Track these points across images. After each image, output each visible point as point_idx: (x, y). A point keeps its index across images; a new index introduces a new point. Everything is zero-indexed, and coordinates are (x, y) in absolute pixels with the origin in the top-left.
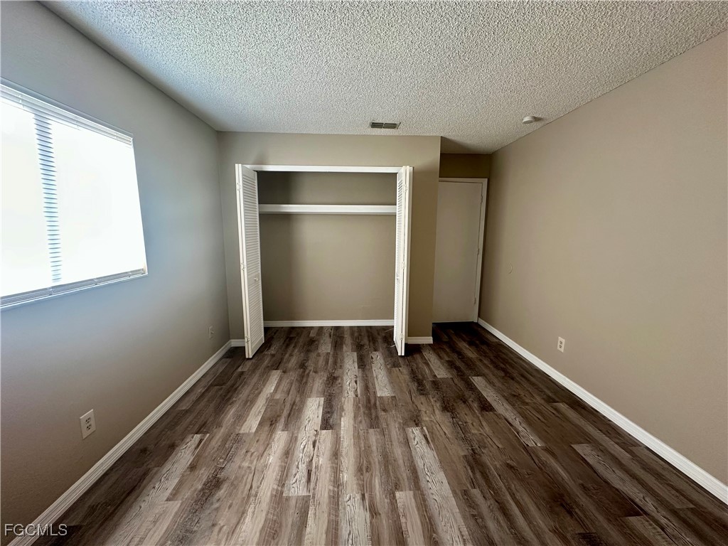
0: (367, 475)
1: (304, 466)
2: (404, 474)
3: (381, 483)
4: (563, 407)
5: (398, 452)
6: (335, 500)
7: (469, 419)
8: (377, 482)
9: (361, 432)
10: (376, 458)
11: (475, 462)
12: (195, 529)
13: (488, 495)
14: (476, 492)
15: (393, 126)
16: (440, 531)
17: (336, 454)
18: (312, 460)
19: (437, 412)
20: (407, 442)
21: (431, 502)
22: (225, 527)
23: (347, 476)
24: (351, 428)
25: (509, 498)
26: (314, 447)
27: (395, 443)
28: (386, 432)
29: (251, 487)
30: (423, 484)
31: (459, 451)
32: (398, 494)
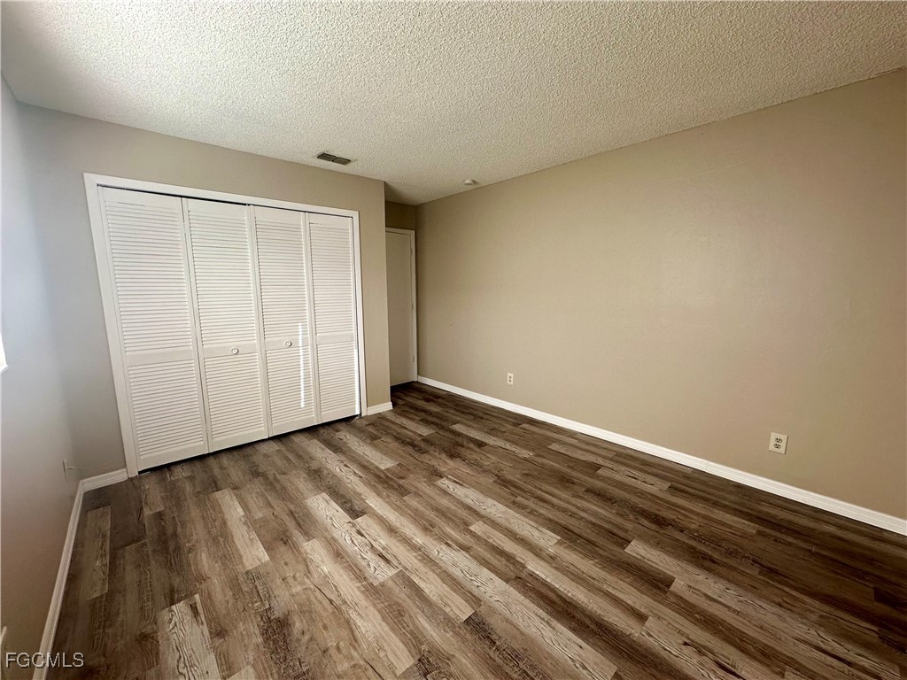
0: (436, 530)
1: (369, 554)
2: (464, 514)
3: (453, 529)
4: (525, 426)
5: (444, 502)
6: (427, 560)
7: (475, 456)
8: (448, 530)
9: (398, 503)
10: (432, 515)
11: (504, 482)
12: (304, 669)
13: (528, 497)
14: (519, 499)
15: (345, 161)
16: (518, 532)
17: (392, 530)
18: (372, 546)
19: (448, 461)
20: (445, 492)
21: (499, 520)
22: (341, 643)
23: (419, 538)
24: (384, 504)
25: (539, 492)
26: (362, 535)
27: (436, 497)
28: (421, 493)
29: (331, 601)
30: (483, 513)
31: (488, 480)
32: (472, 528)
